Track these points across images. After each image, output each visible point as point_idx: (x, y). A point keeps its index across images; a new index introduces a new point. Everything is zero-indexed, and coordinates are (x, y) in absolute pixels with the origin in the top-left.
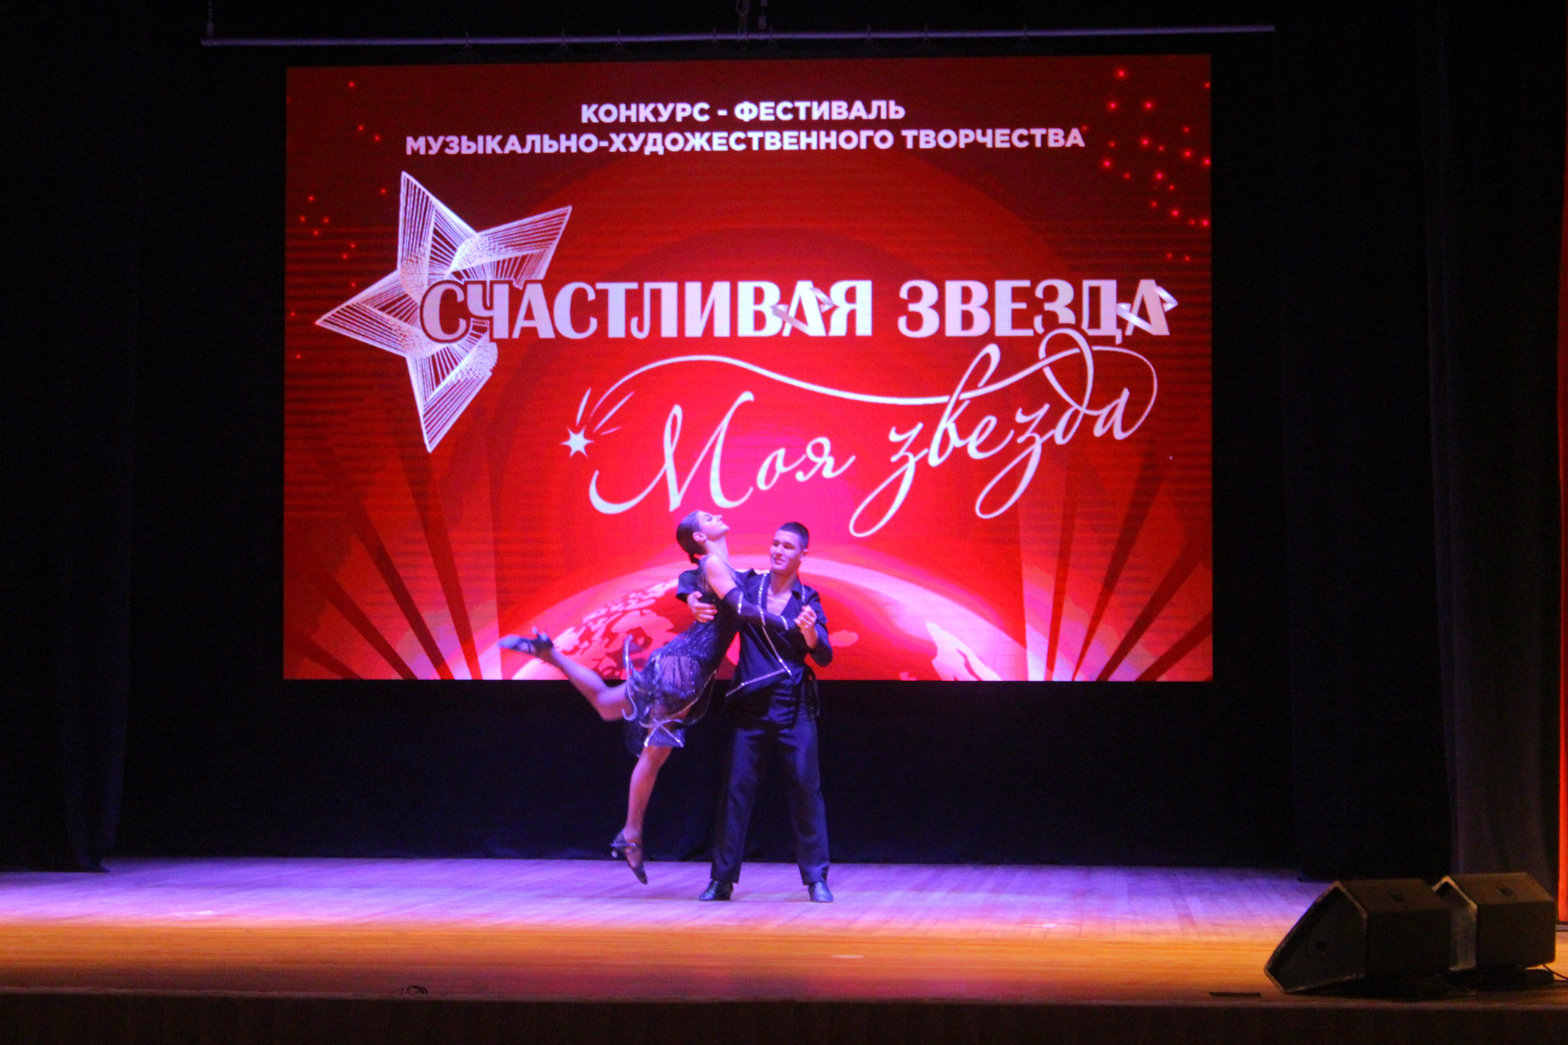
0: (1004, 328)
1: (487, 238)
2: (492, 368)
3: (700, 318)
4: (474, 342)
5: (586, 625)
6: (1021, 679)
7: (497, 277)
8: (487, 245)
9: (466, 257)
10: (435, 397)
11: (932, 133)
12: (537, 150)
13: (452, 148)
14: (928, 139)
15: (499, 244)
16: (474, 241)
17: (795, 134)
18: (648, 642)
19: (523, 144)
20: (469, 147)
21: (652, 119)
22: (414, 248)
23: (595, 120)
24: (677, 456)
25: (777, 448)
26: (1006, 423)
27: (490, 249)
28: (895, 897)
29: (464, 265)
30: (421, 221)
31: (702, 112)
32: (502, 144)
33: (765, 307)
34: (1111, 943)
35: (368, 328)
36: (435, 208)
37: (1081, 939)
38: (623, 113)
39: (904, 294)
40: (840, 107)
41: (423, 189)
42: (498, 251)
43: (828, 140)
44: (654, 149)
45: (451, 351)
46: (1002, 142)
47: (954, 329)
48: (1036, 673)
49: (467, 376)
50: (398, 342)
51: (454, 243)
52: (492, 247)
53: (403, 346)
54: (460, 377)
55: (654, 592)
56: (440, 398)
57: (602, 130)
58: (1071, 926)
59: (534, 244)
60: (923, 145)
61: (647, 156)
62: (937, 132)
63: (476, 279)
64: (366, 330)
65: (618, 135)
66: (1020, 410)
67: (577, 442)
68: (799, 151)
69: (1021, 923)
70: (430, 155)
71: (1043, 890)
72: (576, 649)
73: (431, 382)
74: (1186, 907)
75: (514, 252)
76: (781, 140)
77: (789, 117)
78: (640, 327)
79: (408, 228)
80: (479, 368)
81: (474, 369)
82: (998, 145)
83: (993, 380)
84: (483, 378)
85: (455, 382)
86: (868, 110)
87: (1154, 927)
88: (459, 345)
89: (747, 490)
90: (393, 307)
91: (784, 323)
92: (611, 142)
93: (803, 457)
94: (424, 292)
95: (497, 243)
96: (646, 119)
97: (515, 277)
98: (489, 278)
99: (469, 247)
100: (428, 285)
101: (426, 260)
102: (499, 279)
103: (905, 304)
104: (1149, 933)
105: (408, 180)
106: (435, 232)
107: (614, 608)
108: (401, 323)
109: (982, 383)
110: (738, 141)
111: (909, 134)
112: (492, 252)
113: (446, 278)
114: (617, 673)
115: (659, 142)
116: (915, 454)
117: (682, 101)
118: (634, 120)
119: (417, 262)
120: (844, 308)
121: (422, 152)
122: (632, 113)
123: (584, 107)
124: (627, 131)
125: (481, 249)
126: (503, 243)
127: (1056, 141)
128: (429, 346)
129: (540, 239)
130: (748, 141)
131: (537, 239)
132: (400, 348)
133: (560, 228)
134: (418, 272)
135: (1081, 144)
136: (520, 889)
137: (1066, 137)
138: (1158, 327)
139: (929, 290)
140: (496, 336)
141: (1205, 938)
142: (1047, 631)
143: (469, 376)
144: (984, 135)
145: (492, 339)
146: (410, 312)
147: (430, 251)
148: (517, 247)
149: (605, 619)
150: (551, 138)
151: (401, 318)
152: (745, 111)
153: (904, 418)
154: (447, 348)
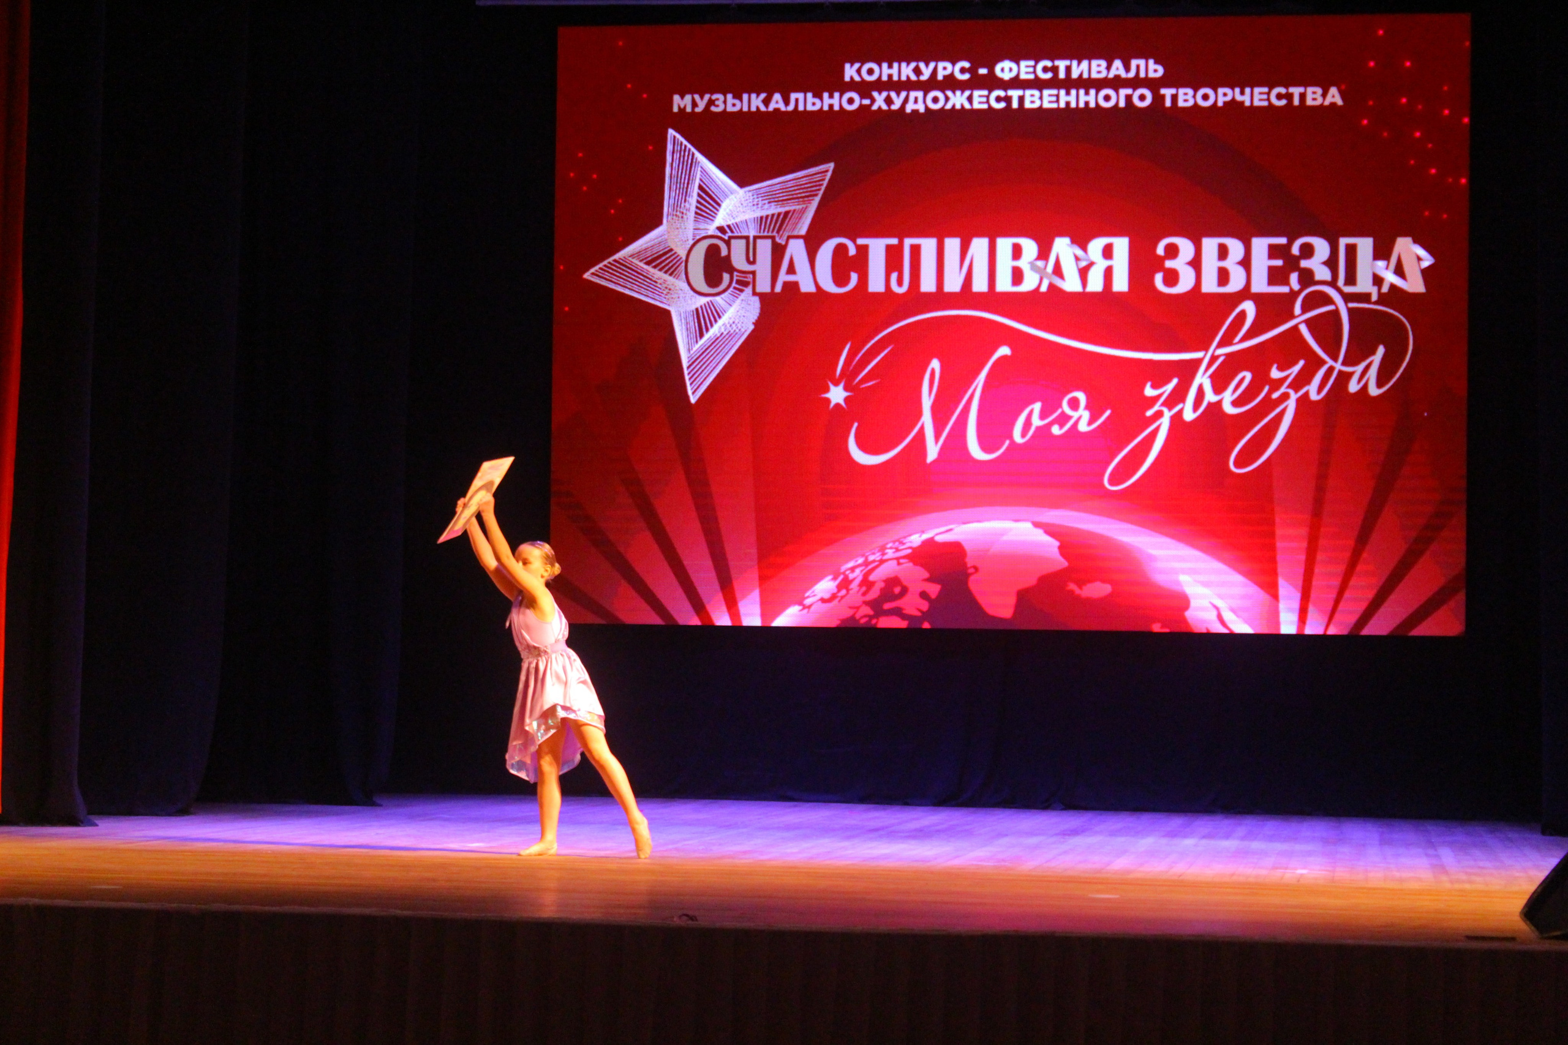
0: (1260, 284)
1: (751, 194)
2: (754, 321)
3: (958, 274)
4: (737, 295)
5: (844, 573)
6: (1272, 631)
7: (760, 232)
8: (751, 201)
9: (730, 213)
10: (698, 349)
11: (1190, 92)
12: (801, 108)
13: (717, 106)
14: (1186, 97)
15: (762, 200)
16: (738, 196)
17: (1055, 92)
18: (905, 591)
19: (787, 102)
20: (734, 105)
21: (913, 77)
22: (679, 204)
23: (857, 78)
24: (934, 409)
25: (1033, 402)
26: (1261, 379)
27: (754, 205)
28: (1147, 842)
29: (728, 220)
30: (687, 177)
31: (963, 70)
32: (766, 102)
33: (1023, 263)
34: (1364, 888)
35: (634, 282)
36: (700, 164)
37: (1333, 884)
38: (885, 71)
39: (1160, 250)
40: (1099, 66)
41: (689, 146)
42: (762, 207)
43: (1087, 98)
44: (915, 107)
45: (715, 305)
46: (1261, 100)
47: (1210, 285)
48: (1288, 626)
49: (730, 329)
50: (663, 295)
51: (719, 199)
52: (755, 203)
53: (668, 299)
54: (723, 330)
55: (911, 542)
56: (704, 350)
57: (865, 89)
58: (1323, 872)
59: (797, 200)
60: (1181, 104)
61: (908, 114)
62: (1196, 91)
63: (740, 234)
64: (631, 283)
65: (880, 93)
66: (1275, 366)
67: (837, 395)
68: (1058, 109)
69: (1274, 868)
70: (695, 112)
71: (1295, 839)
72: (833, 597)
73: (694, 334)
74: (1437, 856)
75: (777, 208)
76: (1041, 98)
77: (1049, 75)
78: (900, 283)
79: (674, 184)
80: (742, 321)
81: (736, 322)
82: (1256, 103)
83: (1247, 337)
84: (746, 331)
85: (719, 335)
86: (1127, 69)
87: (1406, 874)
88: (722, 298)
89: (1003, 444)
90: (658, 262)
91: (1041, 280)
92: (873, 100)
93: (1059, 411)
94: (689, 246)
95: (760, 199)
96: (908, 77)
97: (778, 232)
98: (752, 233)
99: (733, 203)
100: (693, 239)
101: (691, 215)
102: (762, 234)
103: (1162, 260)
104: (1401, 880)
105: (675, 137)
106: (700, 188)
107: (871, 558)
108: (666, 277)
109: (1237, 339)
110: (998, 99)
111: (1167, 92)
112: (755, 207)
113: (710, 233)
114: (874, 621)
115: (920, 100)
116: (1170, 409)
117: (943, 60)
118: (895, 78)
119: (682, 217)
120: (1101, 264)
121: (689, 109)
122: (894, 71)
123: (847, 66)
124: (888, 90)
125: (745, 204)
126: (767, 199)
127: (1314, 99)
128: (693, 300)
129: (803, 195)
130: (1008, 100)
131: (799, 195)
132: (665, 301)
133: (822, 185)
134: (683, 227)
135: (1340, 102)
136: (779, 828)
137: (1324, 95)
138: (1415, 284)
139: (1186, 247)
140: (759, 290)
141: (1457, 886)
142: (1300, 583)
143: (732, 329)
144: (1242, 93)
145: (754, 293)
146: (674, 268)
147: (695, 207)
148: (780, 203)
149: (863, 568)
150: (814, 96)
151: (666, 272)
152: (1005, 69)
153: (1159, 373)
154: (711, 301)
